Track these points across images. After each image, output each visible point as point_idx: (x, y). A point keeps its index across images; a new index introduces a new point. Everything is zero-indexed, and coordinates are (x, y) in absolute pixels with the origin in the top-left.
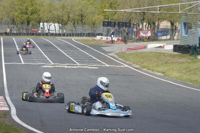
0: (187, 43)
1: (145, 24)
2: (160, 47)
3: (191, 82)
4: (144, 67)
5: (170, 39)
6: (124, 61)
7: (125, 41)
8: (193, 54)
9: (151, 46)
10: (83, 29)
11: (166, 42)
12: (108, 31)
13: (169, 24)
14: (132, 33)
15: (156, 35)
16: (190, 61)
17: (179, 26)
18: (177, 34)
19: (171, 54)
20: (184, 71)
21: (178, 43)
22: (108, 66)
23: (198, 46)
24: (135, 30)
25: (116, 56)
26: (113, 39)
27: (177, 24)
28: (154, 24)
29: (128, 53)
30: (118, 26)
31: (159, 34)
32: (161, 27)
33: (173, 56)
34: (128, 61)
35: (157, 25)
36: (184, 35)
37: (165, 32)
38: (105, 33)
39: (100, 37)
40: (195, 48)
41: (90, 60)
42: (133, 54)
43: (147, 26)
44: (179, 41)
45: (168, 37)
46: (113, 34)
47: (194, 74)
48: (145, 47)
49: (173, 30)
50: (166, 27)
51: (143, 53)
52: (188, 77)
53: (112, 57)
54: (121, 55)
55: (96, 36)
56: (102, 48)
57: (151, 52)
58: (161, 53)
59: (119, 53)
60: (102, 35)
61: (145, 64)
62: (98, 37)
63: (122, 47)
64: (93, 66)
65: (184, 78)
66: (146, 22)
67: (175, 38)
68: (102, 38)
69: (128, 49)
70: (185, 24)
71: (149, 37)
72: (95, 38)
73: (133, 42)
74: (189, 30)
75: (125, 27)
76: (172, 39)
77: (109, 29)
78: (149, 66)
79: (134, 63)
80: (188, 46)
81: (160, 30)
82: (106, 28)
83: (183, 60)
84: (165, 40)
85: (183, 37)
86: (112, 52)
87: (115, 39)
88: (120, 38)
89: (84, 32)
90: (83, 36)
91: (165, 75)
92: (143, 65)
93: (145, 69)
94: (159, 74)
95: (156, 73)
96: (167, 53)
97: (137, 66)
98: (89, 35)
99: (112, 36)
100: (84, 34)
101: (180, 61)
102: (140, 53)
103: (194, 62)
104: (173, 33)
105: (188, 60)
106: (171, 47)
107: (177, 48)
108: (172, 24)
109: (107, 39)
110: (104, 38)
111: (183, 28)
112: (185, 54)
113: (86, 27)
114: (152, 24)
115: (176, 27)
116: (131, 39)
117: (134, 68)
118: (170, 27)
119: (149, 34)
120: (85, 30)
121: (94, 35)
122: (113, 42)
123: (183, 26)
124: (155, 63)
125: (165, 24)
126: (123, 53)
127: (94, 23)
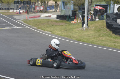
0: (65, 14)
1: (39, 2)
2: (49, 16)
3: (67, 37)
4: (39, 28)
5: (54, 12)
6: (27, 25)
7: (27, 12)
8: (68, 20)
9: (44, 15)
10: (2, 6)
11: (52, 13)
12: (17, 7)
13: (54, 3)
14: (32, 8)
15: (46, 9)
16: (66, 24)
17: (60, 3)
18: (59, 8)
19: (55, 20)
20: (63, 30)
21: (59, 14)
22: (17, 27)
23: (71, 15)
24: (33, 6)
25: (22, 22)
26: (20, 11)
27: (59, 2)
28: (45, 2)
29: (29, 20)
30: (23, 4)
31: (48, 8)
32: (49, 4)
33: (57, 22)
34: (29, 24)
35: (46, 3)
36: (63, 9)
37: (51, 7)
38: (15, 8)
39: (12, 10)
40: (69, 17)
41: (6, 24)
42: (33, 20)
43: (41, 4)
44: (60, 13)
45: (54, 10)
46: (20, 8)
47: (69, 32)
48: (40, 16)
49: (57, 6)
50: (52, 4)
51: (39, 20)
52: (66, 34)
53: (19, 22)
54: (25, 21)
55: (10, 10)
56: (14, 17)
57: (43, 19)
58: (49, 20)
59: (24, 20)
60: (13, 9)
61: (40, 26)
62: (11, 11)
63: (26, 16)
64: (8, 28)
65: (63, 35)
66: (40, 1)
67: (58, 11)
68: (13, 11)
69: (30, 17)
70: (63, 2)
71: (42, 10)
72: (9, 11)
73: (33, 13)
74: (66, 6)
75: (28, 4)
76: (56, 11)
77: (17, 6)
78: (42, 28)
79: (33, 26)
80: (65, 15)
81: (48, 6)
82: (16, 5)
83: (62, 24)
84: (52, 12)
85: (62, 10)
86: (20, 19)
87: (21, 11)
88: (25, 11)
89: (3, 7)
90: (2, 10)
91: (52, 33)
92: (38, 27)
93: (40, 30)
94: (48, 32)
95: (46, 32)
96: (53, 20)
97: (35, 28)
98: (5, 9)
99: (20, 10)
100: (2, 8)
101: (61, 24)
102: (37, 20)
103: (69, 25)
104: (56, 7)
105: (65, 24)
106: (55, 16)
107: (59, 17)
108: (56, 2)
109: (17, 11)
110: (15, 11)
111: (62, 4)
112: (64, 20)
113: (4, 4)
114: (44, 3)
115: (58, 4)
116: (31, 12)
117: (33, 29)
118: (54, 5)
119: (42, 8)
120: (3, 6)
121: (9, 9)
122: (20, 13)
123: (62, 3)
124: (46, 26)
125: (51, 3)
126: (27, 20)
127: (9, 2)
